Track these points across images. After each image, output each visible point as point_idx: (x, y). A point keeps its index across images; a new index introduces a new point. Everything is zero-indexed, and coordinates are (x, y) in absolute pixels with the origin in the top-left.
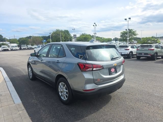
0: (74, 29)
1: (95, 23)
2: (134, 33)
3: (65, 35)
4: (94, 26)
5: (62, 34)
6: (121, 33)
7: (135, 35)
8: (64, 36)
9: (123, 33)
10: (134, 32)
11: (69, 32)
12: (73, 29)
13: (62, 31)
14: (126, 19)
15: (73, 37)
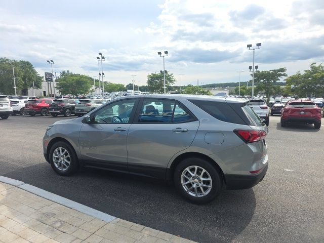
0: (52, 61)
1: (100, 54)
2: (170, 79)
3: (25, 73)
4: (98, 58)
5: (18, 69)
6: (149, 76)
7: (171, 81)
8: (22, 74)
9: (152, 77)
10: (169, 75)
11: (32, 66)
12: (48, 61)
13: (15, 63)
14: (160, 53)
15: (43, 77)
